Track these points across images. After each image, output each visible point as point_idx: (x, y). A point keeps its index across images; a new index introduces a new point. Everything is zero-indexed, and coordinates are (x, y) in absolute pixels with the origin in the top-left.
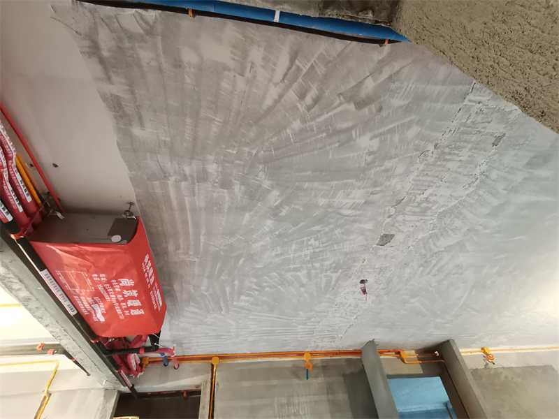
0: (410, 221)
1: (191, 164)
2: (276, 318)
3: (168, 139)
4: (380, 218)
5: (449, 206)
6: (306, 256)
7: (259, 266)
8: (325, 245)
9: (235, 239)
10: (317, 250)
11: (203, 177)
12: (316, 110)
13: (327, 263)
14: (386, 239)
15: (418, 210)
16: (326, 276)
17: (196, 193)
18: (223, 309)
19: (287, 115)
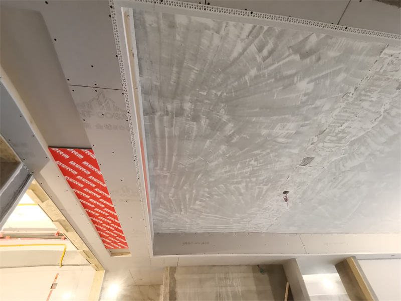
0: (328, 148)
1: (172, 103)
2: (220, 218)
3: (158, 84)
4: (305, 145)
5: (359, 136)
6: (246, 173)
7: (211, 180)
8: (261, 165)
9: (197, 160)
10: (255, 169)
11: (180, 112)
12: (269, 60)
13: (261, 178)
14: (307, 161)
15: (335, 139)
16: (259, 188)
17: (174, 125)
18: (183, 210)
19: (247, 64)
